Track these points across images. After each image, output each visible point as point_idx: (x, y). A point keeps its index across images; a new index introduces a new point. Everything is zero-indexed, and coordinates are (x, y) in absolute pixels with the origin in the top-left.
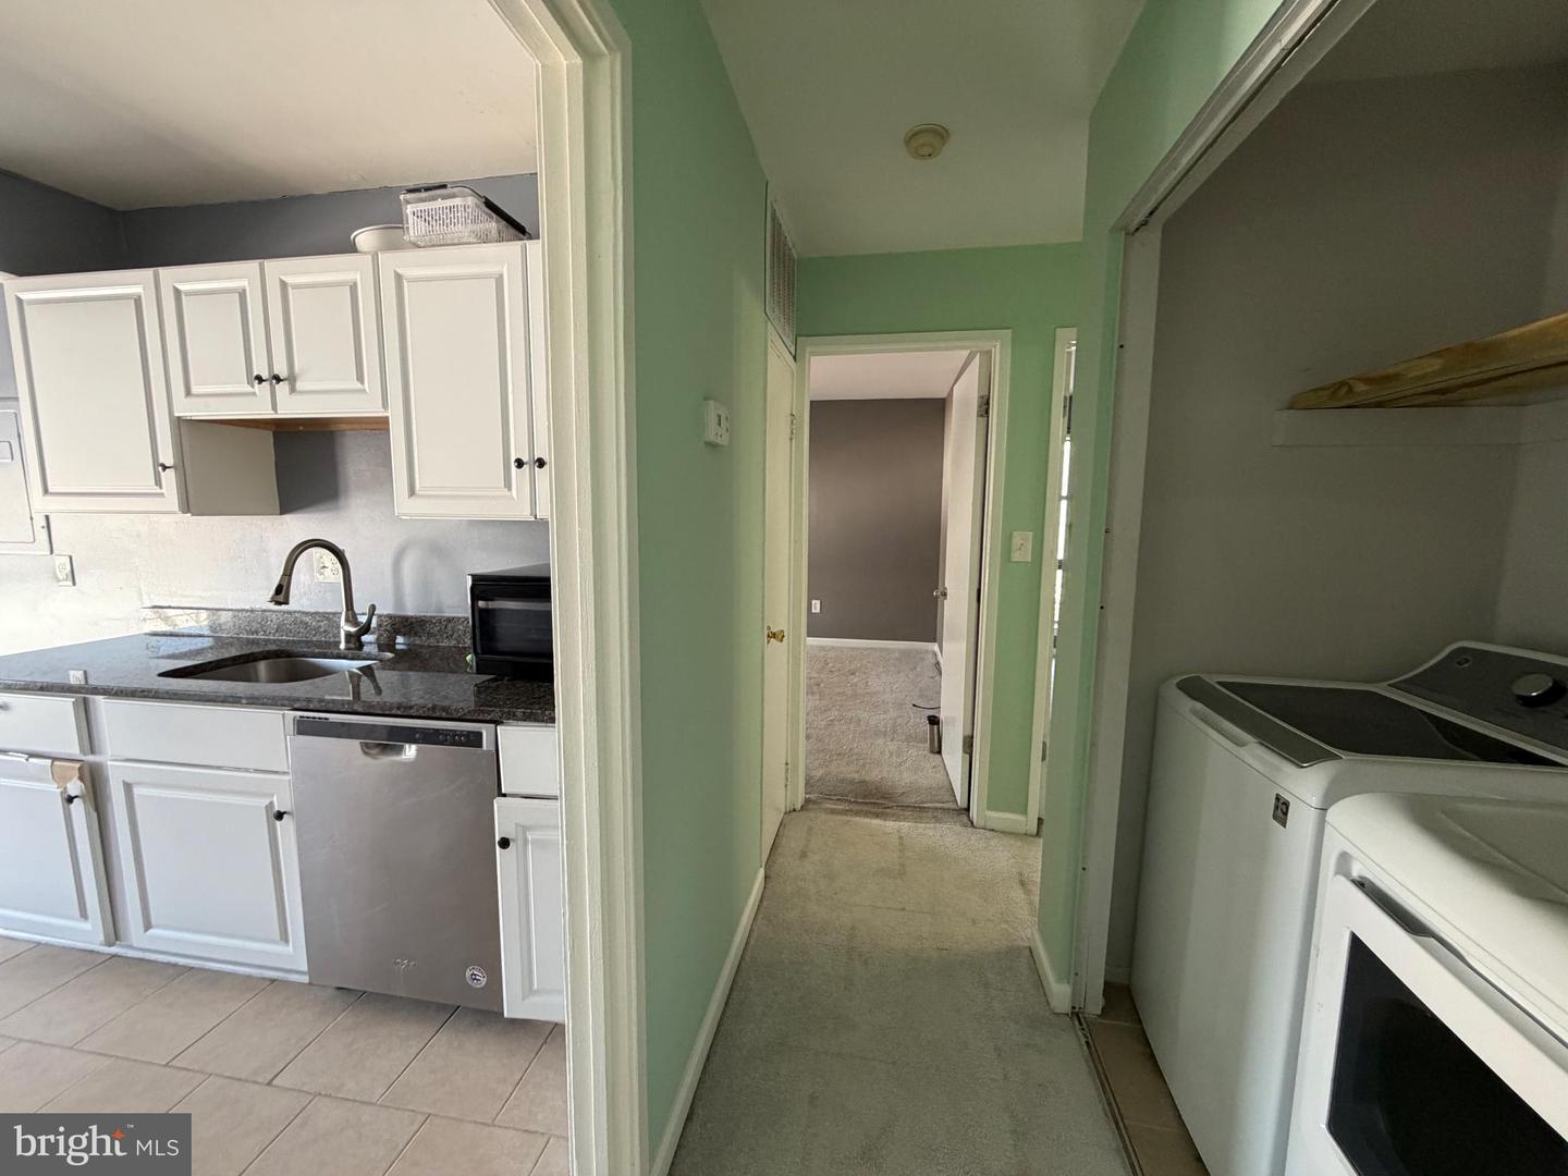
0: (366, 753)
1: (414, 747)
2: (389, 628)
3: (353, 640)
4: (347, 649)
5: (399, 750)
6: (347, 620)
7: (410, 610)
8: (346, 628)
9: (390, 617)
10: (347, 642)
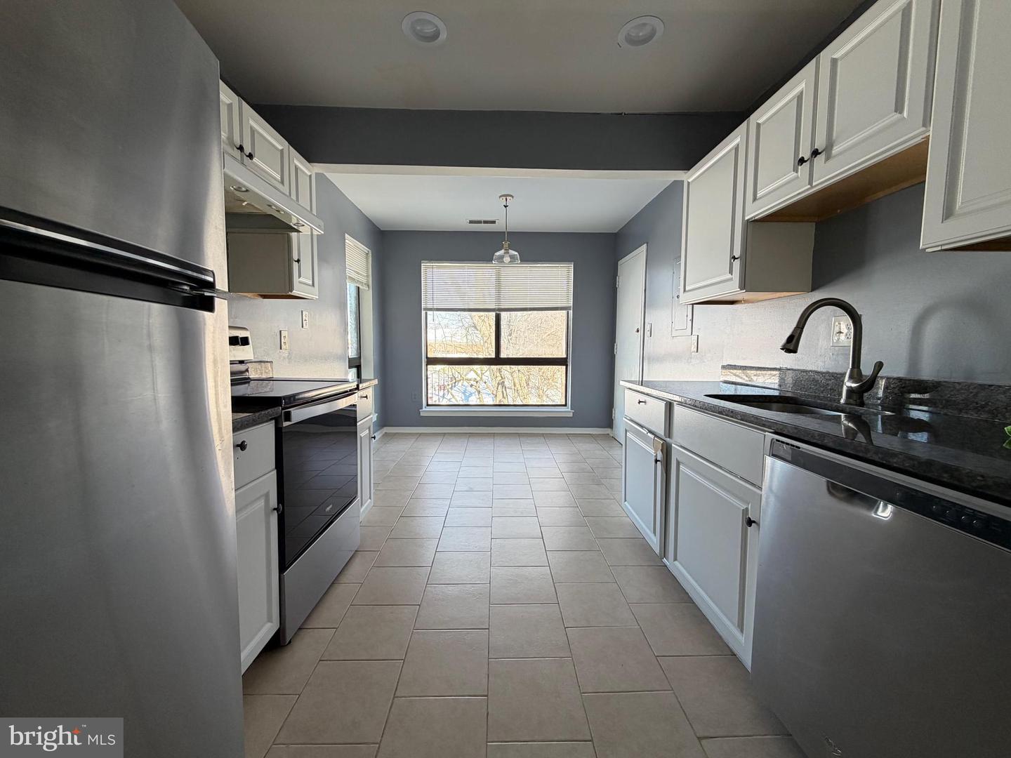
0: (830, 492)
1: (890, 507)
2: (896, 391)
3: (855, 397)
4: (846, 403)
5: (872, 505)
6: (851, 377)
7: (927, 373)
8: (849, 384)
9: (900, 379)
10: (848, 396)
